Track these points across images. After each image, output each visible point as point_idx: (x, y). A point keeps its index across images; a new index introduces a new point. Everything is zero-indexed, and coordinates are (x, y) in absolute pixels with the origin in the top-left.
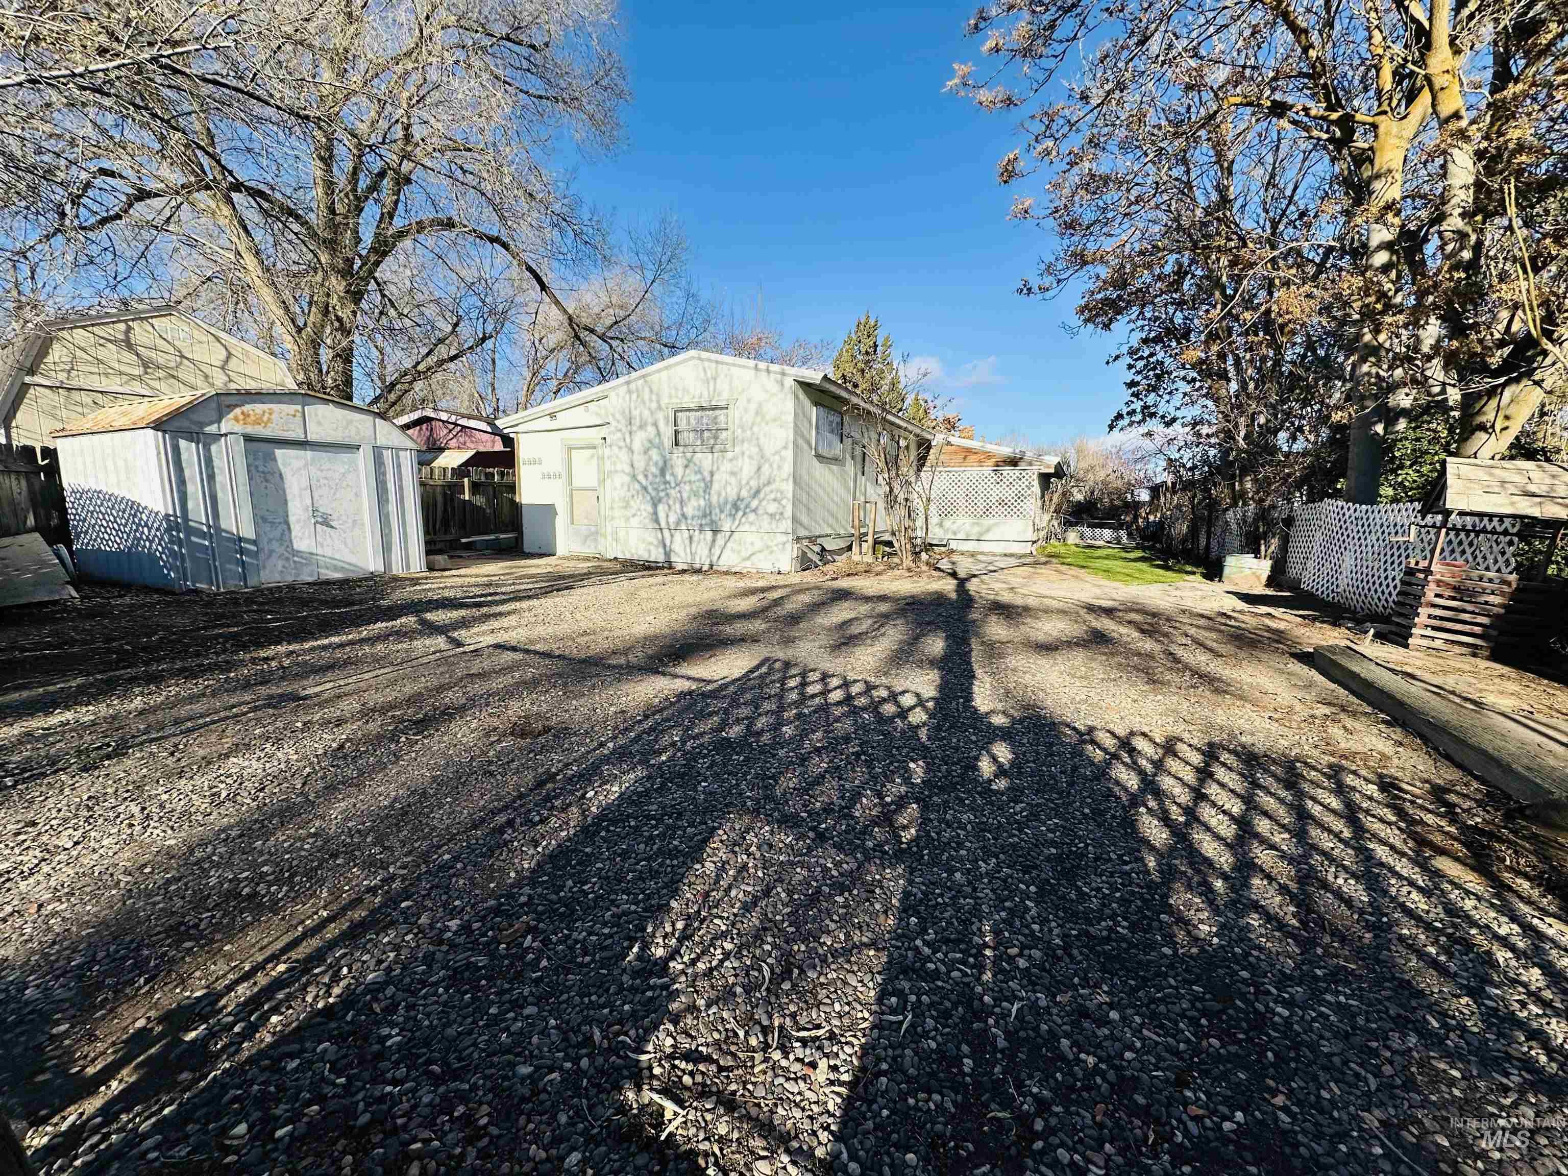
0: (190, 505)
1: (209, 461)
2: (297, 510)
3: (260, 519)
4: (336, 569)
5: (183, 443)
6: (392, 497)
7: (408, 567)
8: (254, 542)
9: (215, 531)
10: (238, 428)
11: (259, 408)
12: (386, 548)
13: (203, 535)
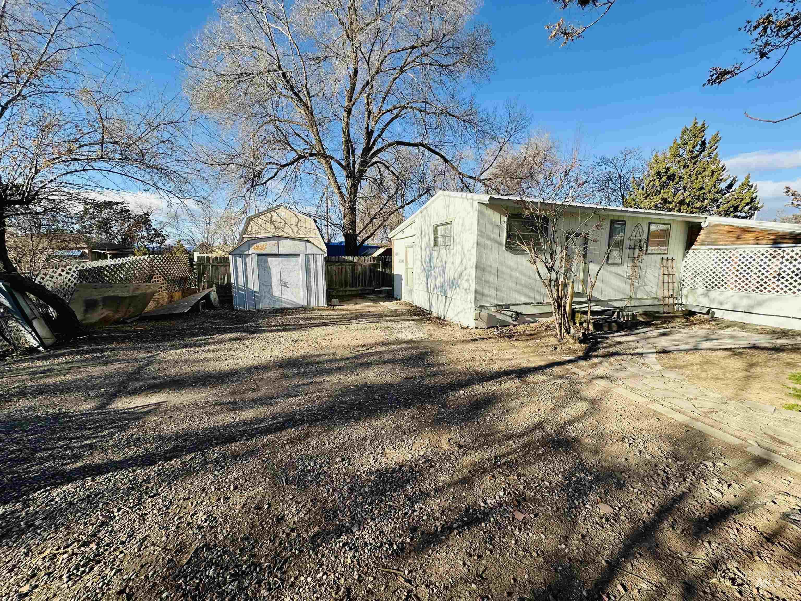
0: (239, 280)
1: (245, 264)
2: (275, 281)
3: (261, 284)
4: (288, 304)
5: (238, 258)
6: (312, 274)
7: (318, 304)
8: (258, 293)
9: (246, 289)
10: (255, 252)
11: (262, 243)
12: (309, 296)
13: (242, 290)
